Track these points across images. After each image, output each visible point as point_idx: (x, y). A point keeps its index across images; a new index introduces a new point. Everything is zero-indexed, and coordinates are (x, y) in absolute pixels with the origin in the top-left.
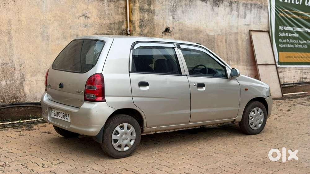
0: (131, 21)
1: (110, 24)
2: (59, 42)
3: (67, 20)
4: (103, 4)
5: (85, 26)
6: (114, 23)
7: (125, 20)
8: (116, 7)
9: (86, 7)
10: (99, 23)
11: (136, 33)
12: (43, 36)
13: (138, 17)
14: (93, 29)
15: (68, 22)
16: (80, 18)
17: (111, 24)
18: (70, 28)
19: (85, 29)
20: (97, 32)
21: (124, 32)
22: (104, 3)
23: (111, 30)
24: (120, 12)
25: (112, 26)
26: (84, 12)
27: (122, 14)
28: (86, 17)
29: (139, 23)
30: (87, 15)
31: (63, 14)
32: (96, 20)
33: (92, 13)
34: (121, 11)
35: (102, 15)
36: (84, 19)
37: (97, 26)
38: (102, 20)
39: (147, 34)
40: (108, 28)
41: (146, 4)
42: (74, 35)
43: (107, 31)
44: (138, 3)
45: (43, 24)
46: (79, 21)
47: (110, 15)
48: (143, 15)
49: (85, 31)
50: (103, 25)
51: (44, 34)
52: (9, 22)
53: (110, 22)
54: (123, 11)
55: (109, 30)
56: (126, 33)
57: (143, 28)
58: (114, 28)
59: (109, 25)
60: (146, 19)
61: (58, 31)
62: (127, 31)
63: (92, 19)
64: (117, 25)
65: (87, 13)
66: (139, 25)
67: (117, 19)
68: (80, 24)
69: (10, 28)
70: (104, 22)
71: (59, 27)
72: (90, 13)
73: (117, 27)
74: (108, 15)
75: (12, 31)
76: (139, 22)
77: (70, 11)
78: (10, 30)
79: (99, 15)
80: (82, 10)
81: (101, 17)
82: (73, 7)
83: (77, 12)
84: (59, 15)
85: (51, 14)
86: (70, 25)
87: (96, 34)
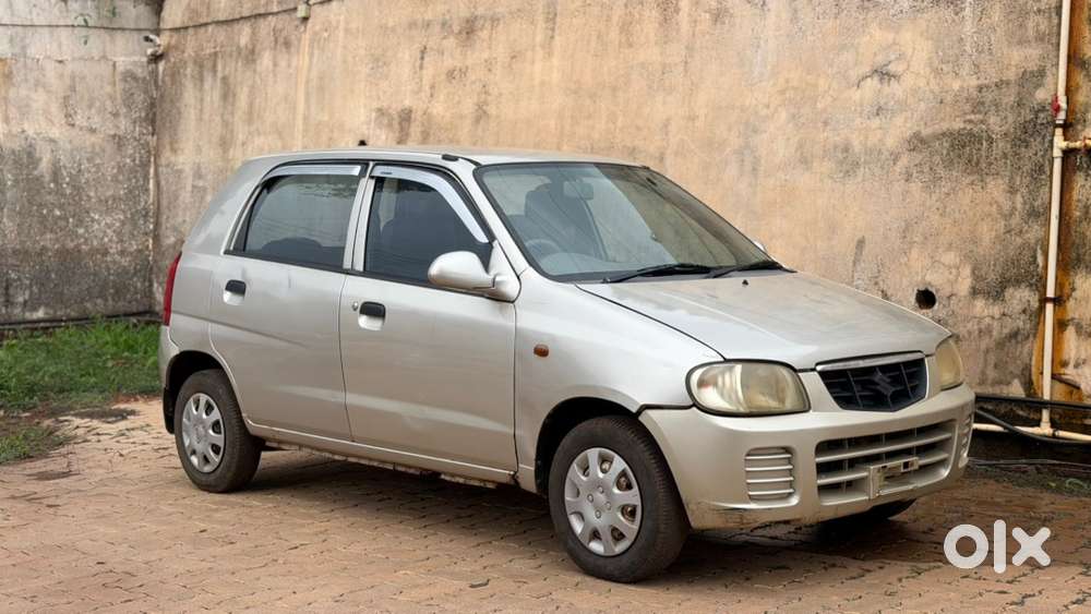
1: (980, 89)
2: (788, 178)
3: (819, 98)
4: (957, 14)
5: (879, 111)
6: (1000, 84)
8: (1013, 16)
9: (890, 36)
10: (932, 91)
12: (743, 161)
14: (906, 119)
15: (819, 106)
16: (863, 84)
17: (985, 89)
18: (826, 123)
19: (876, 122)
20: (923, 127)
21: (1042, 115)
22: (962, 9)
23: (979, 112)
24: (1031, 33)
25: (989, 97)
26: (880, 59)
27: (1040, 38)
28: (883, 74)
30: (892, 68)
31: (809, 77)
32: (922, 83)
33: (908, 58)
34: (1038, 25)
35: (947, 59)
36: (879, 86)
37: (923, 105)
38: (949, 79)
40: (968, 107)
42: (836, 147)
43: (965, 122)
45: (747, 122)
46: (856, 95)
47: (982, 52)
49: (875, 130)
50: (948, 99)
51: (746, 152)
52: (666, 125)
53: (982, 81)
54: (1046, 25)
55: (973, 117)
58: (996, 105)
59: (975, 94)
61: (788, 139)
63: (909, 81)
64: (1014, 90)
65: (890, 62)
67: (1013, 63)
68: (861, 105)
70: (956, 85)
71: (791, 125)
72: (901, 57)
73: (1009, 98)
74: (975, 55)
75: (668, 152)
77: (831, 65)
79: (936, 63)
80: (875, 54)
81: (944, 66)
82: (843, 47)
83: (856, 64)
84: (795, 84)
85: (774, 84)
86: (824, 115)
87: (917, 135)
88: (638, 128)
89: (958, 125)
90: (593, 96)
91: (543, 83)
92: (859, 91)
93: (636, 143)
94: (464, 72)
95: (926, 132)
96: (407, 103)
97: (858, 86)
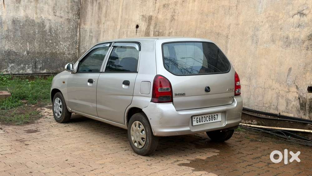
2: (267, 46)
3: (280, 20)
5: (299, 26)
9: (304, 1)
12: (253, 39)
14: (308, 29)
15: (279, 23)
16: (294, 17)
18: (281, 29)
19: (298, 30)
26: (301, 9)
28: (301, 14)
30: (304, 12)
31: (276, 13)
33: (310, 8)
36: (300, 17)
42: (284, 37)
45: (255, 27)
46: (292, 20)
49: (297, 32)
51: (254, 37)
52: (229, 26)
61: (268, 33)
63: (310, 16)
65: (304, 10)
68: (293, 24)
71: (269, 29)
72: (307, 8)
75: (230, 35)
78: (229, 33)
80: (299, 7)
82: (289, 4)
83: (292, 10)
84: (272, 15)
85: (265, 15)
86: (281, 26)
87: (311, 35)
88: (220, 27)
90: (207, 15)
91: (192, 10)
92: (293, 19)
94: (168, 5)
96: (151, 14)
97: (293, 17)
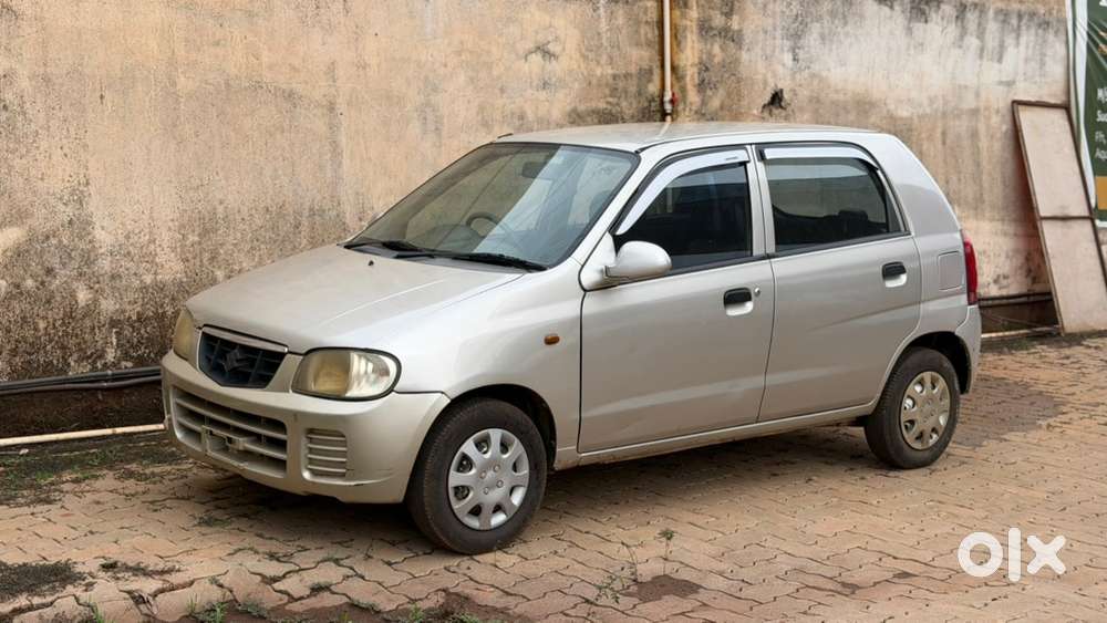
0: (674, 69)
1: (615, 77)
2: (470, 140)
3: (494, 65)
4: (594, 11)
5: (545, 85)
6: (627, 76)
7: (658, 63)
8: (631, 22)
9: (547, 18)
10: (582, 74)
11: (688, 109)
12: (425, 119)
13: (693, 54)
14: (566, 95)
15: (495, 73)
16: (529, 58)
17: (617, 78)
18: (502, 90)
19: (543, 95)
20: (577, 104)
21: (653, 104)
22: (598, 8)
23: (615, 97)
24: (642, 39)
25: (621, 85)
26: (541, 38)
27: (649, 44)
28: (548, 54)
29: (696, 75)
30: (551, 47)
31: (481, 43)
32: (575, 65)
33: (563, 40)
34: (646, 33)
35: (590, 49)
36: (542, 63)
37: (576, 85)
38: (593, 64)
39: (720, 113)
40: (607, 91)
41: (717, 12)
42: (513, 114)
43: (608, 103)
44: (695, 8)
45: (426, 78)
46: (525, 67)
47: (614, 47)
48: (709, 46)
49: (543, 102)
50: (594, 82)
51: (428, 110)
52: (331, 69)
53: (615, 71)
54: (652, 34)
55: (611, 100)
56: (658, 108)
57: (709, 93)
58: (625, 93)
59: (611, 81)
60: (716, 60)
61: (469, 102)
62: (662, 103)
63: (565, 60)
64: (635, 81)
65: (549, 42)
66: (697, 81)
67: (634, 60)
68: (530, 77)
69: (333, 90)
70: (598, 72)
71: (470, 87)
72: (557, 39)
73: (633, 89)
74: (609, 48)
75: (339, 100)
76: (696, 70)
77: (501, 35)
78: (334, 96)
79: (584, 50)
80: (537, 32)
81: (590, 54)
82: (510, 20)
83: (522, 39)
85: (449, 44)
86: (500, 83)
87: (574, 110)
89: (602, 105)
92: (528, 64)
93: (294, 85)
95: (582, 108)
97: (526, 60)
